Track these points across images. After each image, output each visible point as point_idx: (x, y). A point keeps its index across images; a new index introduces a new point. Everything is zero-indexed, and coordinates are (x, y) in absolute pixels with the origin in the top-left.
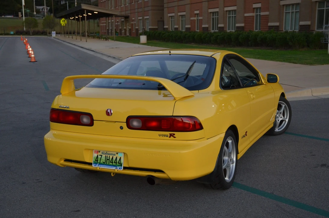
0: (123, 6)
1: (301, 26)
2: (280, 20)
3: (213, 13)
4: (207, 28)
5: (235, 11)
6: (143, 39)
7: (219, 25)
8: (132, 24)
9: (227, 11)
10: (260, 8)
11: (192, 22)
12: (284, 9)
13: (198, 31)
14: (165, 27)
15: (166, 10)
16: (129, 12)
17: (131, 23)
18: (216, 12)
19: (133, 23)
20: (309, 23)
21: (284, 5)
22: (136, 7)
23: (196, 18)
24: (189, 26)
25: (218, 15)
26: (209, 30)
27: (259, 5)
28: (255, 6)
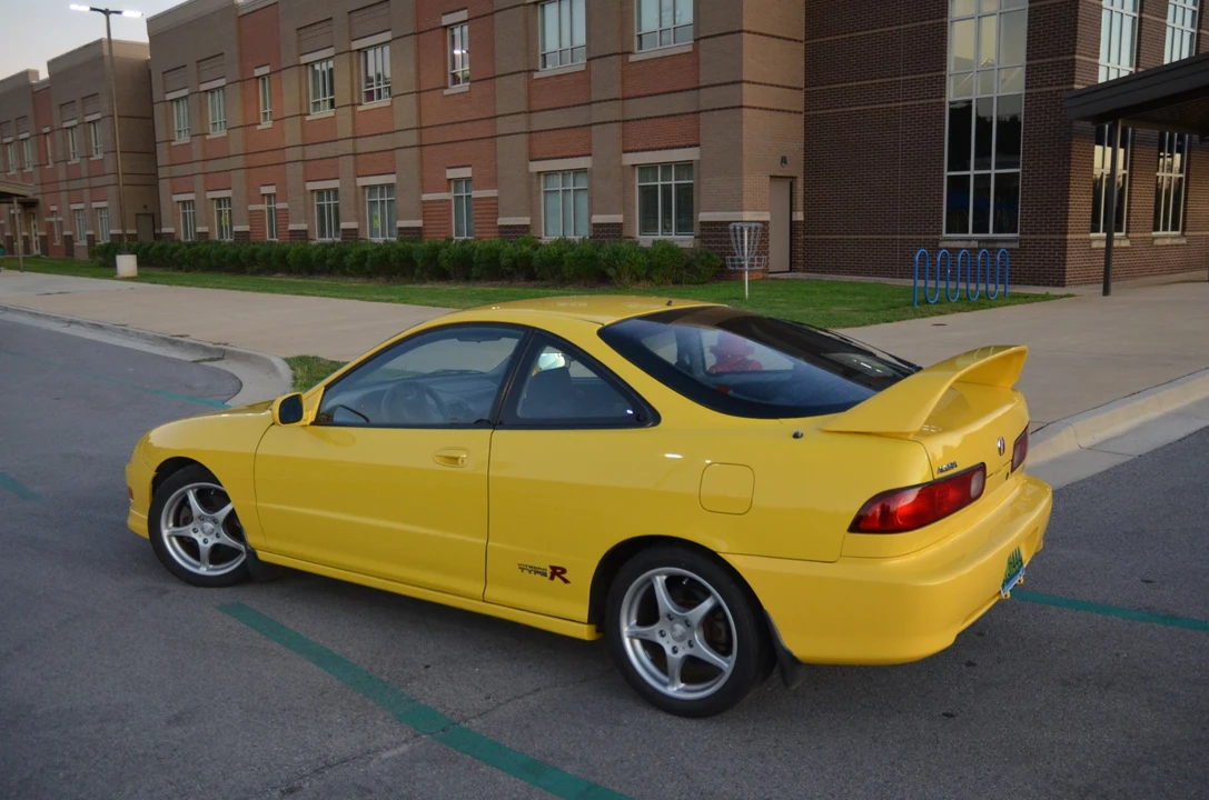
0: (13, 172)
1: (597, 226)
2: (532, 211)
3: (320, 192)
4: (306, 231)
5: (390, 186)
6: (126, 263)
7: (343, 225)
8: (51, 224)
9: (364, 187)
10: (468, 180)
11: (254, 217)
12: (539, 182)
13: (275, 239)
14: (164, 230)
15: (164, 185)
16: (39, 189)
17: (47, 220)
18: (328, 191)
19: (53, 219)
20: (618, 218)
21: (539, 173)
22: (62, 176)
23: (264, 207)
24: (246, 228)
25: (336, 199)
26: (310, 237)
27: (466, 173)
28: (451, 174)
